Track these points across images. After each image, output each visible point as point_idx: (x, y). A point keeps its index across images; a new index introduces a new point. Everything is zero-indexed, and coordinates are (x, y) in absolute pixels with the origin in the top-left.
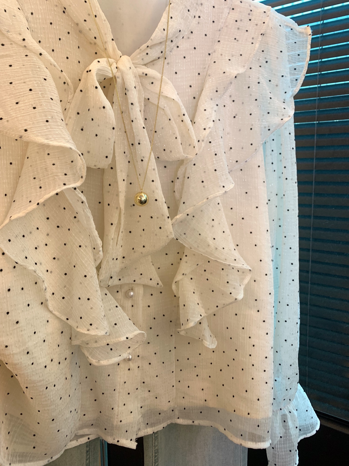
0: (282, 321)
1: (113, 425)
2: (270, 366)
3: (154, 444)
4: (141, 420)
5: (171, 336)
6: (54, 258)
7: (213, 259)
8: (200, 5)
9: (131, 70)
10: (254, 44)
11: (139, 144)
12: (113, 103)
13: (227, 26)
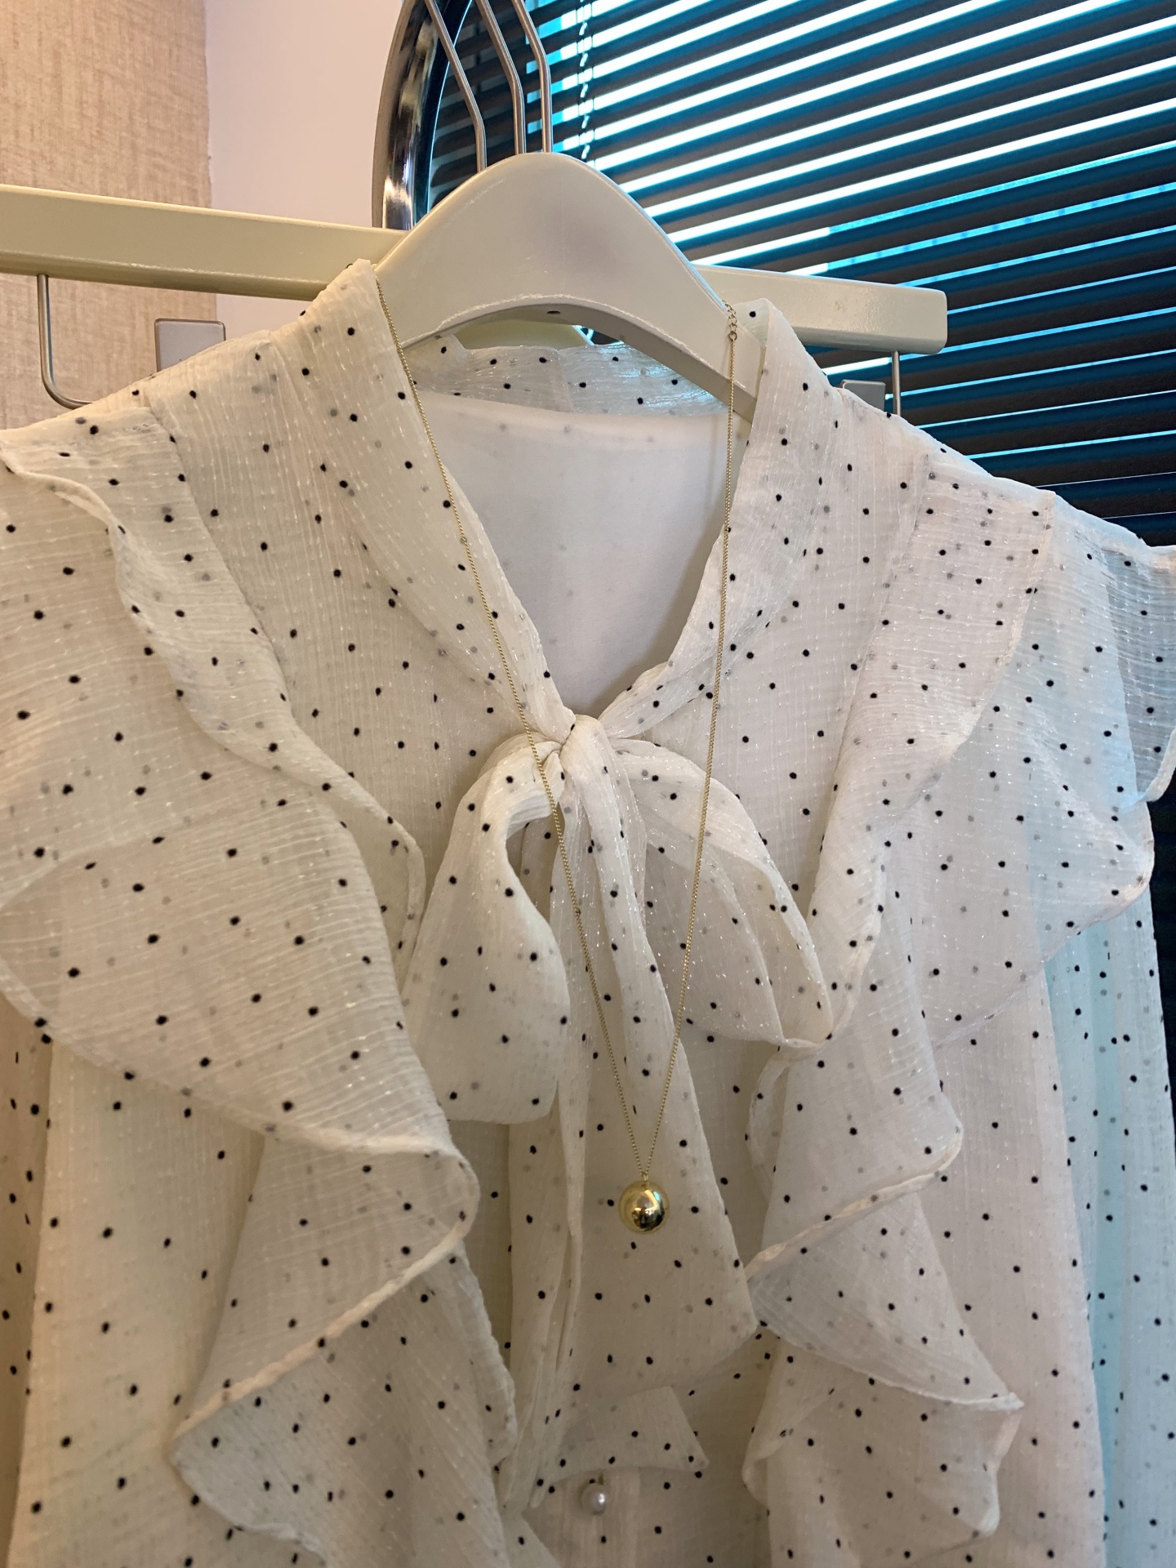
8: (823, 513)
9: (607, 775)
10: (1004, 626)
11: (637, 1020)
12: (551, 889)
13: (911, 570)
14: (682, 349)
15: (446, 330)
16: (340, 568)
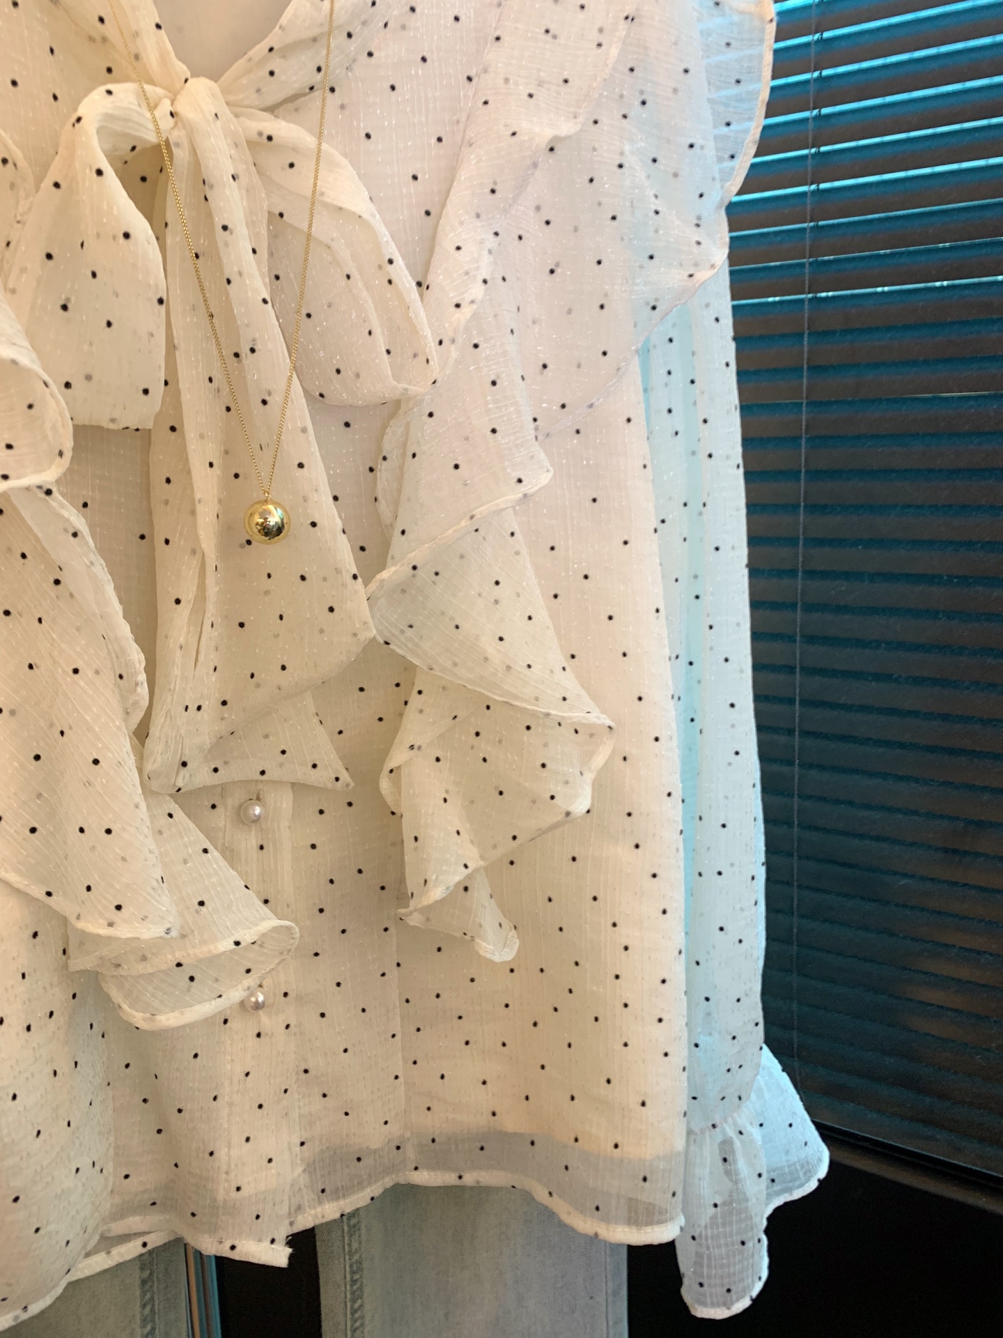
0: (710, 875)
1: (215, 1200)
2: (675, 1005)
3: (346, 1247)
4: (302, 1180)
5: (386, 930)
7: (497, 698)
9: (219, 121)
10: (603, 48)
11: (253, 350)
12: (167, 224)
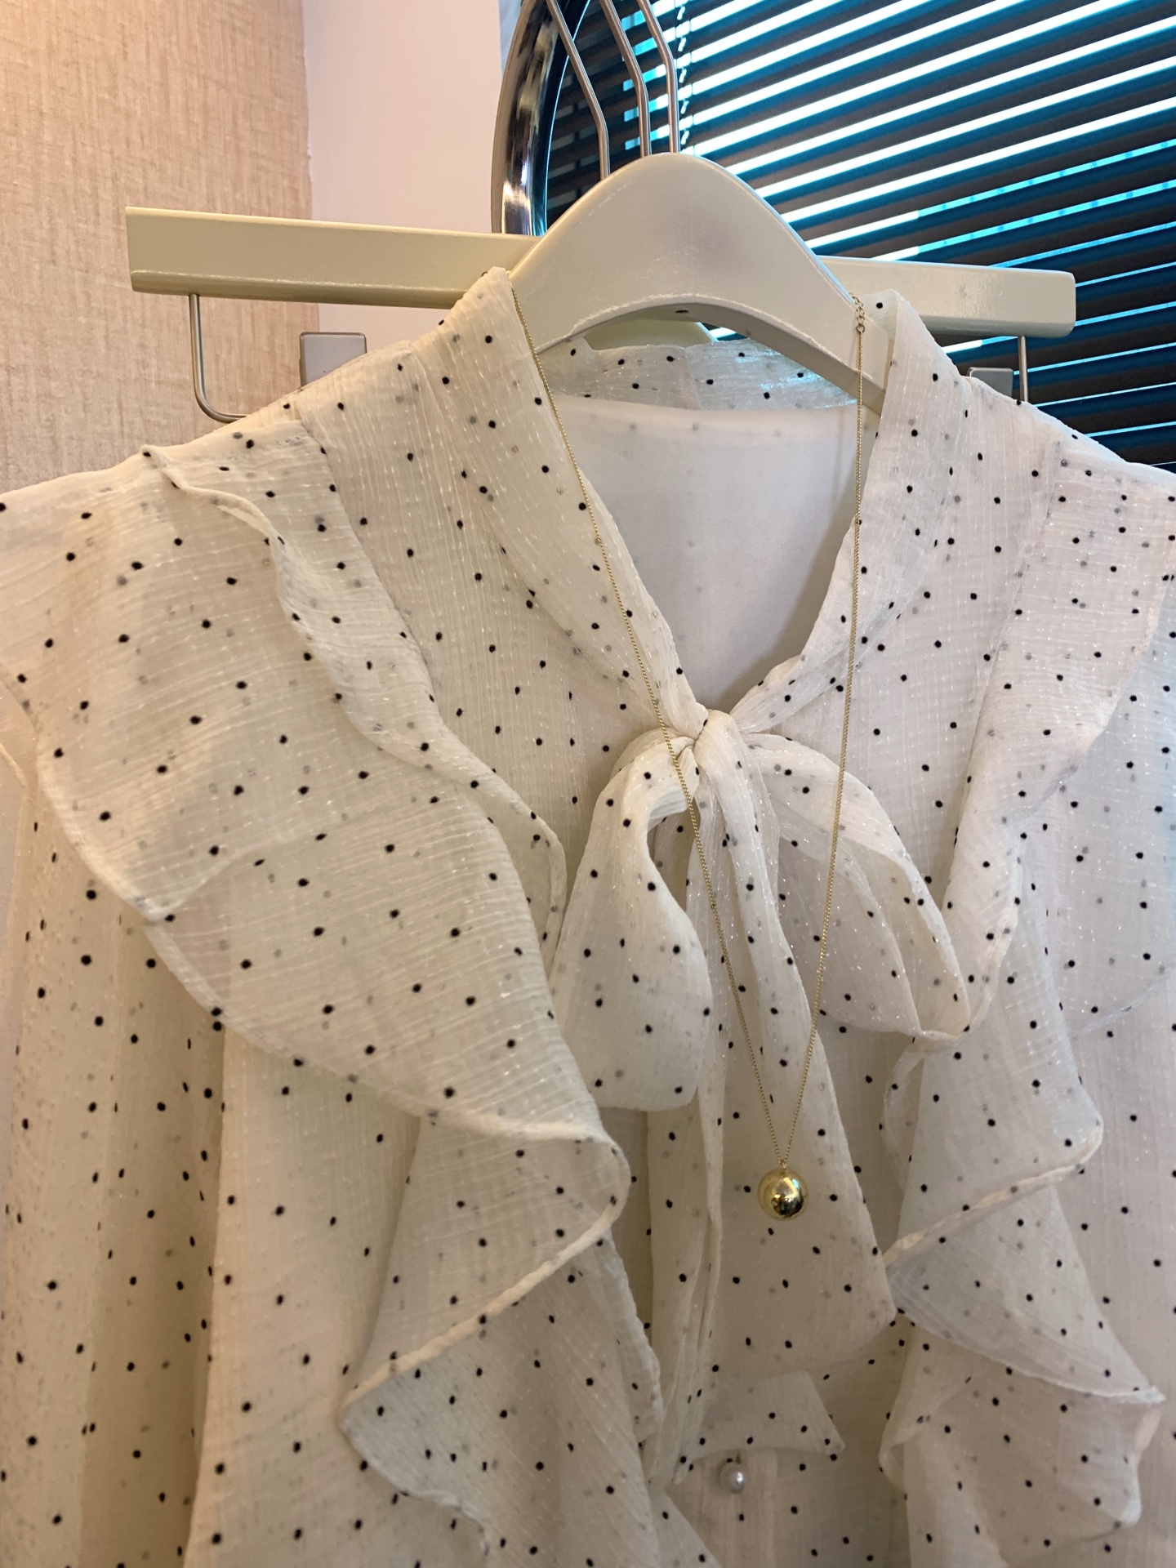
6: (504, 1414)
8: (953, 503)
9: (741, 770)
10: (1140, 614)
11: (774, 1011)
12: (688, 882)
13: (1044, 559)
14: (810, 343)
15: (578, 334)
16: (481, 572)
